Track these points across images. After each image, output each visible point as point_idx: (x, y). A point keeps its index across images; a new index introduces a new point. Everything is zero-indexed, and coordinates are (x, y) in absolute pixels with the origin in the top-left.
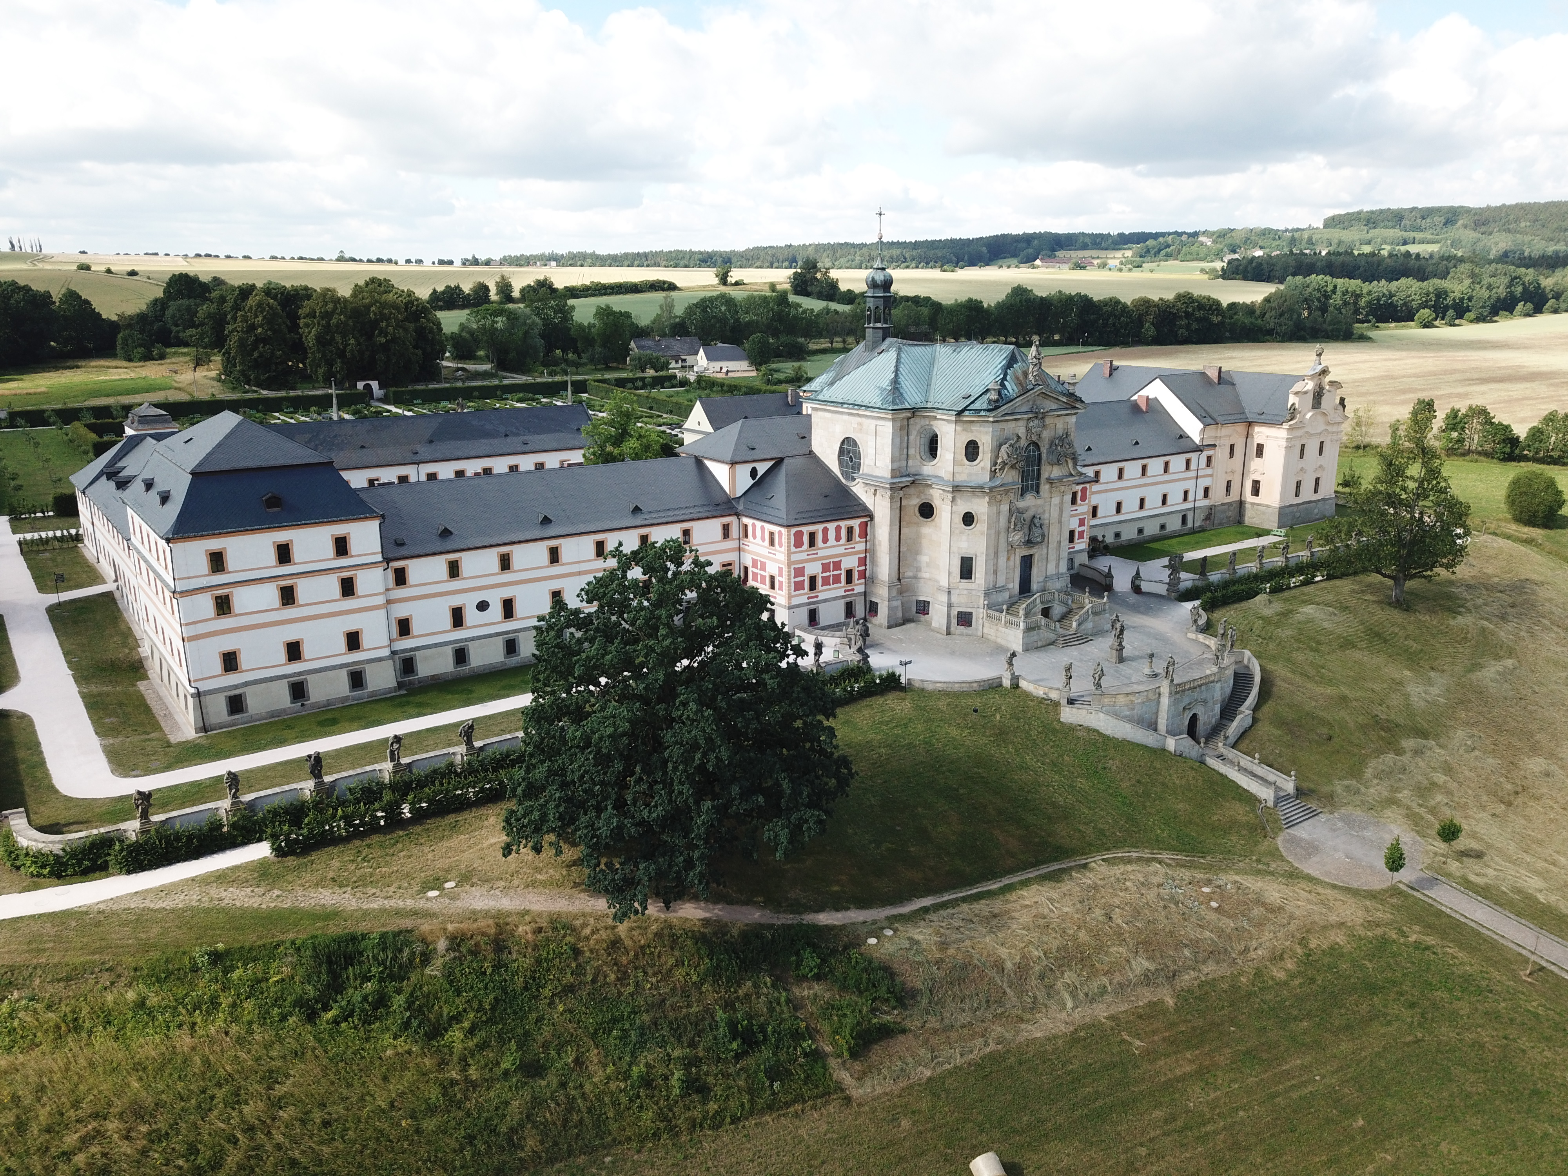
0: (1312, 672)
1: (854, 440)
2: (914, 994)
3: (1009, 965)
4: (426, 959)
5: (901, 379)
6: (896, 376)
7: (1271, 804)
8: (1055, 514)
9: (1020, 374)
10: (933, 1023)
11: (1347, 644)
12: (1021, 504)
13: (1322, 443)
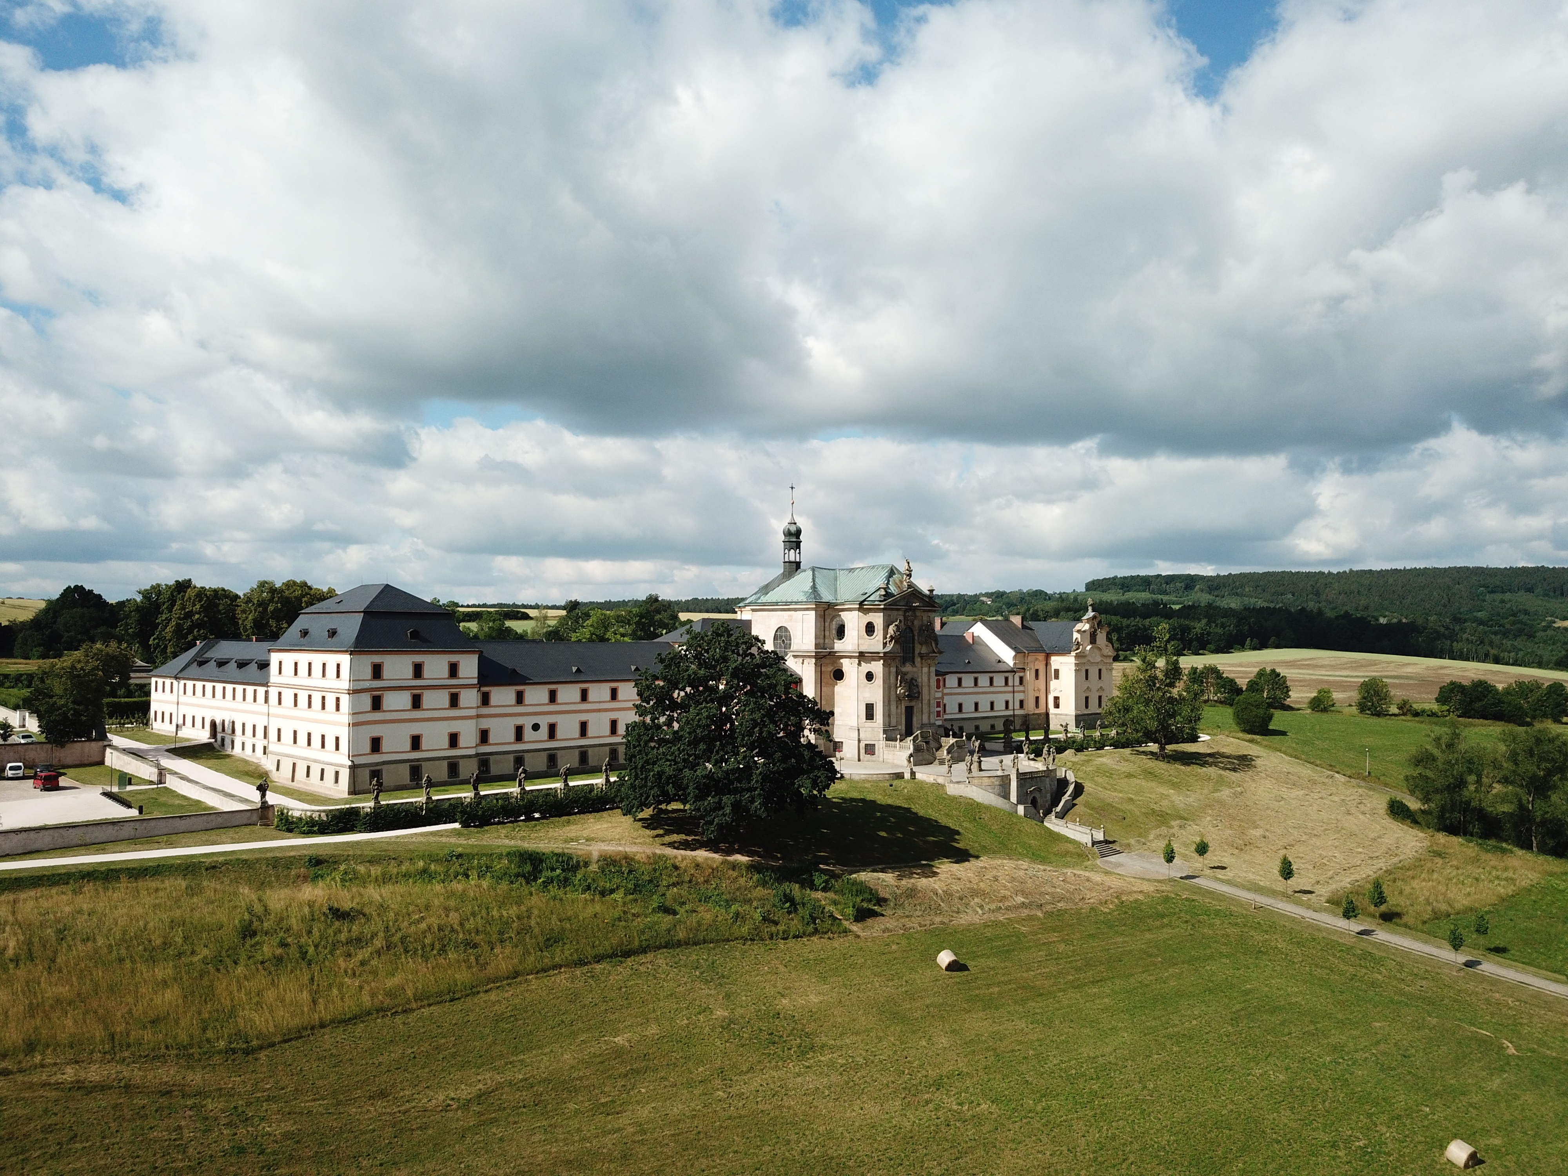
0: (1109, 787)
1: (786, 629)
2: (885, 900)
3: (940, 891)
4: (586, 864)
5: (817, 586)
6: (814, 584)
7: (1090, 845)
8: (925, 679)
9: (897, 581)
10: (900, 912)
11: (1129, 776)
12: (904, 669)
13: (1100, 670)
